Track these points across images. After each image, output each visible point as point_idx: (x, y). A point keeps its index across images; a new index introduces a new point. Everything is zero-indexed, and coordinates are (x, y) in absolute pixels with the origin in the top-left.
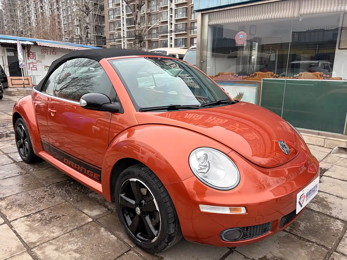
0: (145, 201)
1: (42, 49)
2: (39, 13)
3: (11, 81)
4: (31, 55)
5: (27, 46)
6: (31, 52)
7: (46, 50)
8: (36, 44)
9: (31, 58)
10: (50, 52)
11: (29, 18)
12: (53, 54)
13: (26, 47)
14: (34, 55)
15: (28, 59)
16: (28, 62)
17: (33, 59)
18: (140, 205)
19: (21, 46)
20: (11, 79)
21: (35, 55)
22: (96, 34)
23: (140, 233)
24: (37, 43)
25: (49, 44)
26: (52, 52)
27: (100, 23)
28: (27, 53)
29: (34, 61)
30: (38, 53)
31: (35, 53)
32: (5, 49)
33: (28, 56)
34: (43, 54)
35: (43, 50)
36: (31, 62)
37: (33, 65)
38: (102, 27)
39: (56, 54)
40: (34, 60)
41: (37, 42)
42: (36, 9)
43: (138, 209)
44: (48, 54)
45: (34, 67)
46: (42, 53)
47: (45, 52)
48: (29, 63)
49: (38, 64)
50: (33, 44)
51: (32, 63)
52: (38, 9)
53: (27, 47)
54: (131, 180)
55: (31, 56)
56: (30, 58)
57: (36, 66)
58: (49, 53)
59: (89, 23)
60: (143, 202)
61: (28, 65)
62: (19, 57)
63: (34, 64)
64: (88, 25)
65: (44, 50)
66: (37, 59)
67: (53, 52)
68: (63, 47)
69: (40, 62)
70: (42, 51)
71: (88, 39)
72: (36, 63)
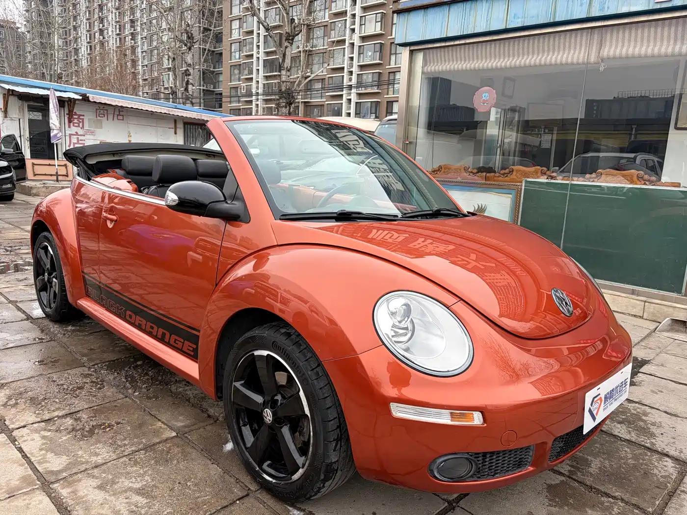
0: (283, 397)
1: (97, 109)
2: (96, 41)
3: (33, 167)
4: (77, 119)
5: (68, 101)
6: (76, 114)
7: (106, 111)
8: (85, 98)
9: (75, 125)
10: (112, 115)
11: (76, 51)
12: (118, 119)
13: (66, 103)
14: (81, 120)
15: (69, 127)
16: (68, 132)
17: (79, 126)
18: (273, 404)
19: (57, 101)
20: (33, 164)
21: (83, 119)
22: (203, 86)
23: (269, 462)
24: (88, 97)
25: (112, 101)
26: (116, 116)
27: (212, 67)
28: (67, 114)
29: (80, 132)
30: (88, 116)
31: (84, 116)
32: (26, 104)
33: (70, 122)
34: (99, 118)
35: (98, 111)
36: (75, 133)
37: (78, 138)
38: (216, 74)
39: (123, 120)
40: (81, 128)
41: (88, 95)
42: (90, 35)
43: (269, 411)
44: (108, 120)
45: (80, 142)
46: (97, 117)
47: (103, 116)
48: (70, 135)
49: (87, 137)
50: (81, 98)
51: (77, 134)
52: (95, 34)
53: (68, 104)
54: (257, 353)
55: (76, 121)
56: (73, 126)
57: (84, 140)
58: (111, 117)
59: (192, 64)
60: (279, 397)
61: (68, 138)
62: (51, 121)
63: (80, 138)
64: (189, 68)
65: (102, 111)
66: (86, 127)
67: (118, 115)
68: (139, 107)
69: (92, 133)
70: (96, 112)
71: (188, 94)
72: (84, 136)
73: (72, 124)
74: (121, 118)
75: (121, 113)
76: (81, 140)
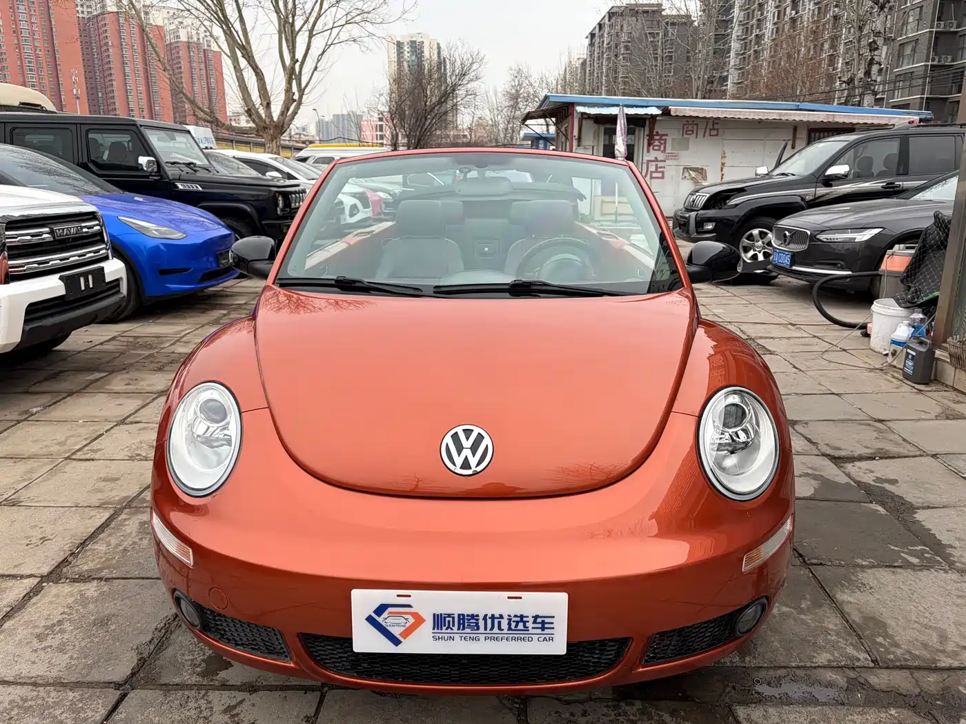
1: (684, 125)
3: (602, 204)
4: (657, 140)
5: (649, 119)
6: (658, 134)
7: (695, 127)
8: (666, 112)
9: (656, 148)
10: (703, 130)
12: (710, 135)
13: (647, 122)
14: (663, 142)
15: (648, 151)
16: (646, 158)
17: (659, 150)
19: (625, 121)
20: (603, 202)
21: (666, 139)
22: (933, 60)
24: (670, 111)
25: (700, 111)
26: (708, 131)
27: (955, 25)
28: (647, 135)
29: (661, 156)
30: (672, 135)
31: (667, 135)
32: (602, 128)
33: (649, 145)
34: (685, 136)
35: (686, 127)
36: (654, 159)
37: (657, 165)
38: (961, 36)
39: (717, 135)
40: (662, 152)
41: (670, 107)
44: (696, 137)
45: (659, 170)
46: (683, 135)
47: (691, 132)
48: (648, 161)
49: (668, 162)
50: (659, 112)
51: (656, 160)
53: (650, 122)
55: (657, 143)
56: (653, 149)
57: (664, 167)
58: (701, 133)
61: (645, 166)
62: (616, 147)
63: (660, 164)
64: (876, 38)
65: (690, 127)
66: (669, 150)
67: (711, 130)
68: (736, 115)
69: (675, 157)
70: (683, 129)
72: (665, 161)
73: (651, 147)
74: (714, 132)
75: (716, 126)
76: (661, 167)
